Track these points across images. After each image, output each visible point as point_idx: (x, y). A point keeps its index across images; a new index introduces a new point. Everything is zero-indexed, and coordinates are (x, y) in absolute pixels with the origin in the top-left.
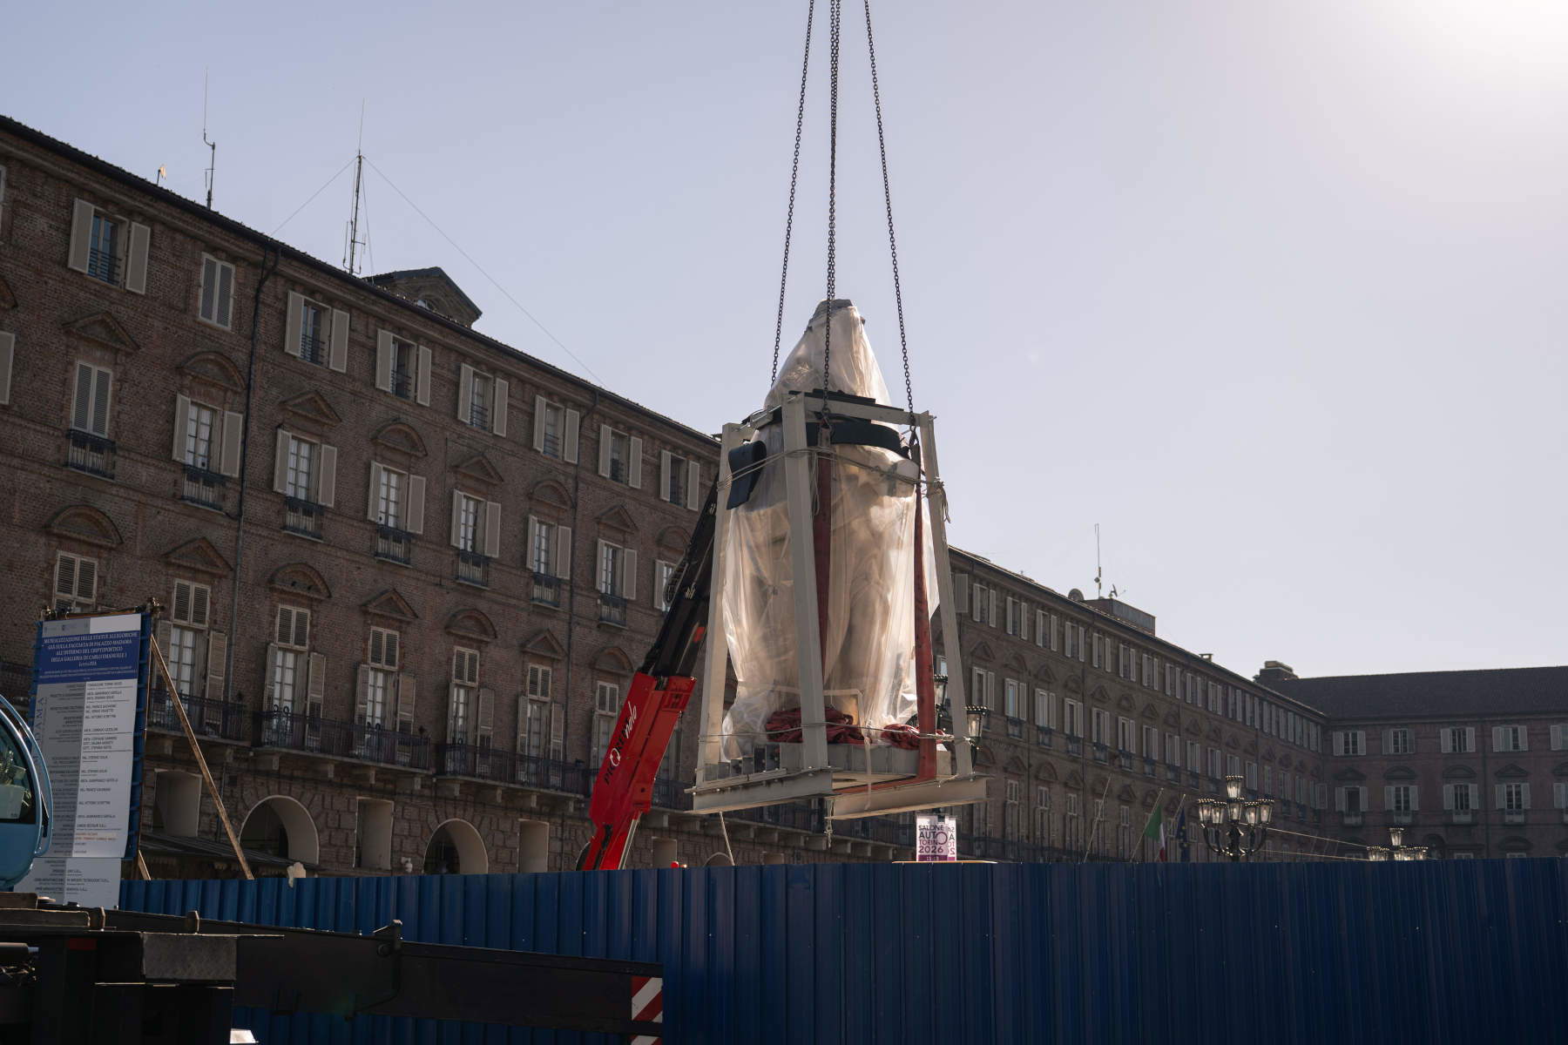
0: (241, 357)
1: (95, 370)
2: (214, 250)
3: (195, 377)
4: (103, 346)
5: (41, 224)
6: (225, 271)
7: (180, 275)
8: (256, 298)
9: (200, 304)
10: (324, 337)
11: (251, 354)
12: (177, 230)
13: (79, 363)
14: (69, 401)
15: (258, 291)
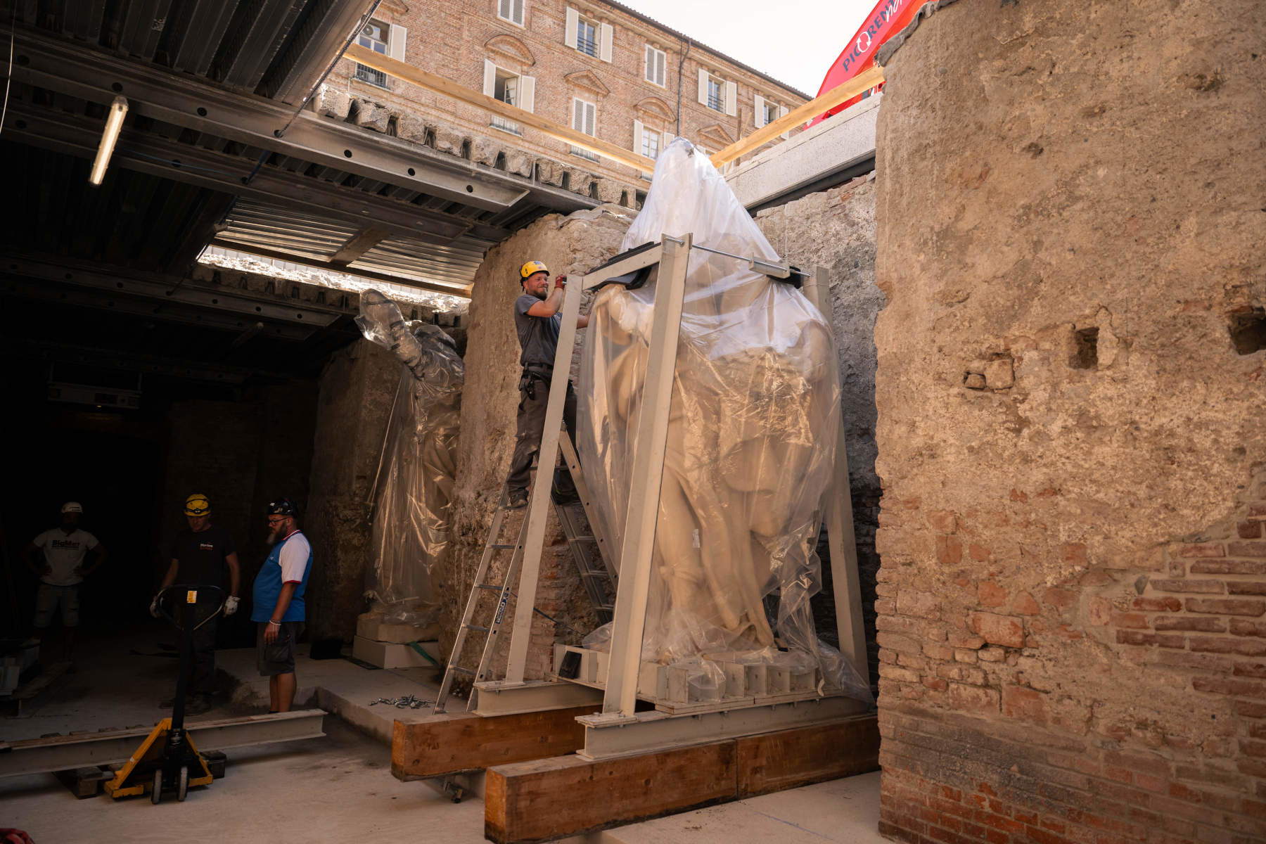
0: (673, 104)
1: (585, 104)
2: (652, 43)
3: (645, 112)
4: (589, 90)
5: (549, 21)
6: (660, 56)
7: (634, 56)
8: (680, 72)
9: (646, 72)
10: (722, 97)
11: (679, 103)
12: (628, 29)
13: (575, 99)
14: (571, 119)
15: (681, 67)
